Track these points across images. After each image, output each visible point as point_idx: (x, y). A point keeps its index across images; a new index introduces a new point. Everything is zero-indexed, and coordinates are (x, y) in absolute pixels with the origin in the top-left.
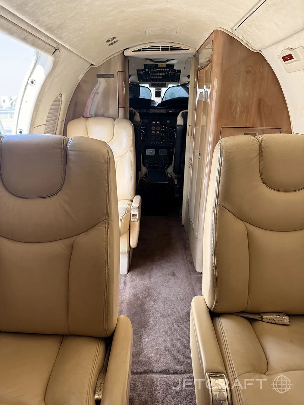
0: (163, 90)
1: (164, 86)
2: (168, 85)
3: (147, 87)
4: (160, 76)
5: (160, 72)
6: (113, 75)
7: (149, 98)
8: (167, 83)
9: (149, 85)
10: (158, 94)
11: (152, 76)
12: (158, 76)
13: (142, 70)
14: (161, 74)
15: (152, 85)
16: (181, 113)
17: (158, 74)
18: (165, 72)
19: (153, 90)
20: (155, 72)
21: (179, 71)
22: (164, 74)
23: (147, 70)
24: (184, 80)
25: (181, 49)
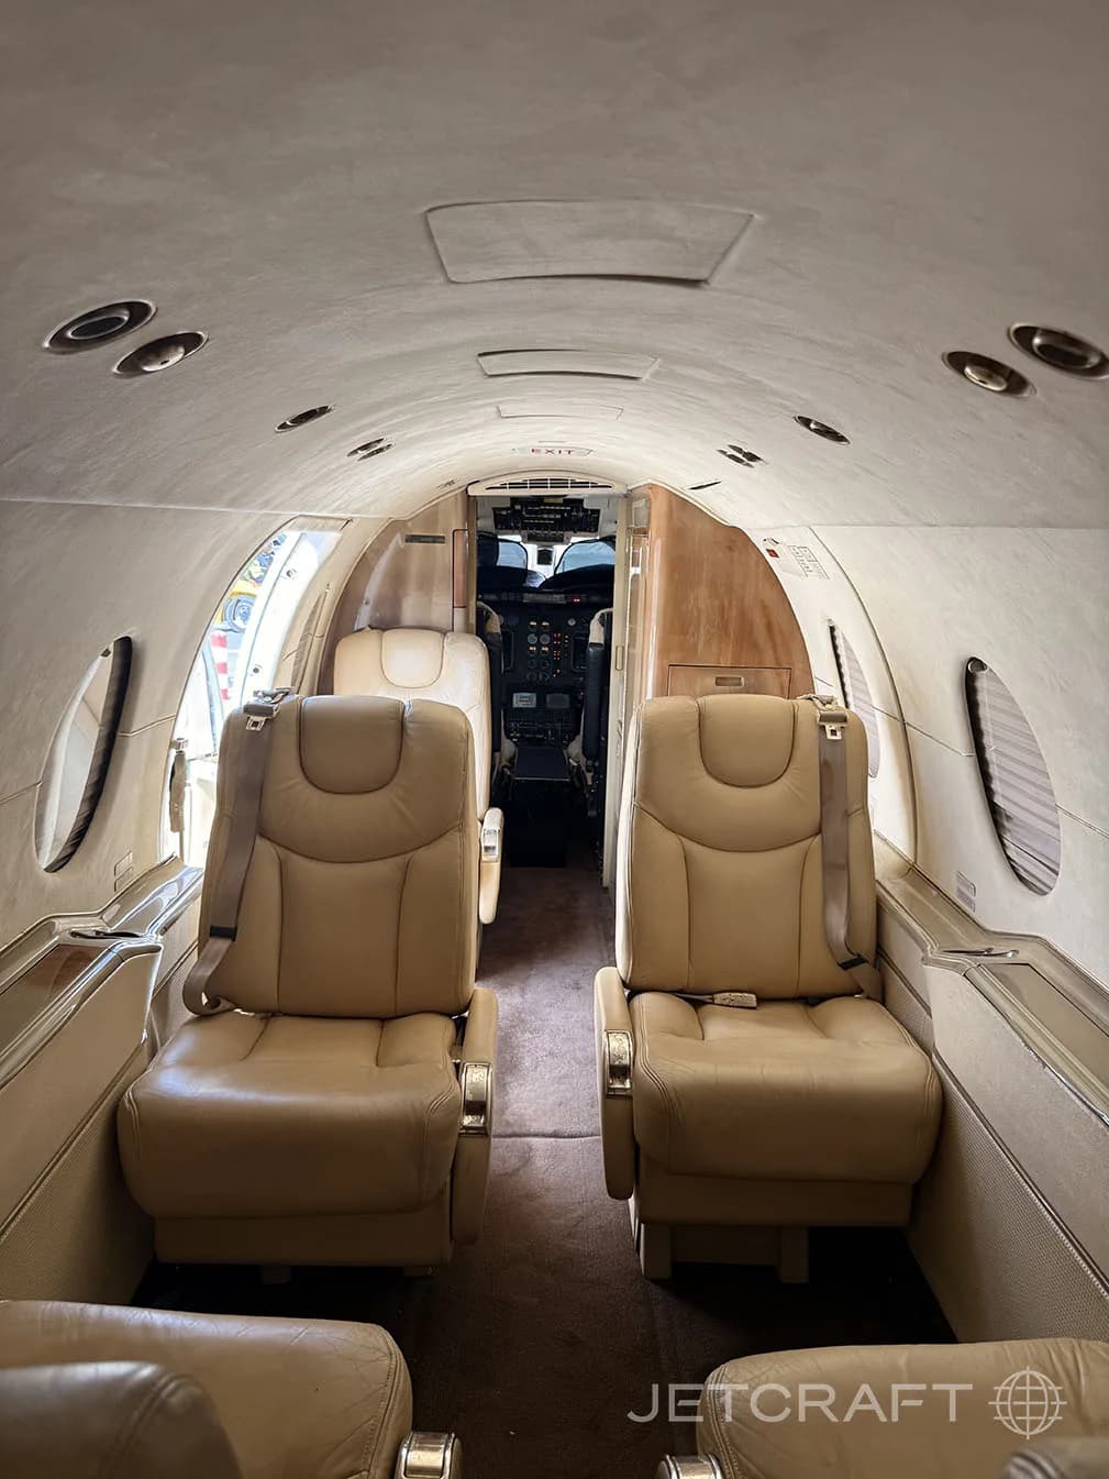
0: (558, 550)
1: (560, 540)
2: (569, 539)
3: (518, 543)
4: (550, 519)
5: (549, 512)
6: (443, 537)
7: (523, 567)
8: (567, 534)
9: (523, 537)
10: (544, 558)
11: (528, 519)
12: (544, 519)
13: (506, 509)
14: (552, 516)
15: (531, 539)
16: (597, 616)
17: (545, 516)
18: (561, 512)
19: (533, 549)
20: (536, 512)
21: (597, 512)
22: (558, 516)
23: (518, 507)
24: (606, 528)
25: (595, 486)
